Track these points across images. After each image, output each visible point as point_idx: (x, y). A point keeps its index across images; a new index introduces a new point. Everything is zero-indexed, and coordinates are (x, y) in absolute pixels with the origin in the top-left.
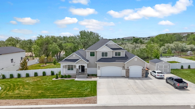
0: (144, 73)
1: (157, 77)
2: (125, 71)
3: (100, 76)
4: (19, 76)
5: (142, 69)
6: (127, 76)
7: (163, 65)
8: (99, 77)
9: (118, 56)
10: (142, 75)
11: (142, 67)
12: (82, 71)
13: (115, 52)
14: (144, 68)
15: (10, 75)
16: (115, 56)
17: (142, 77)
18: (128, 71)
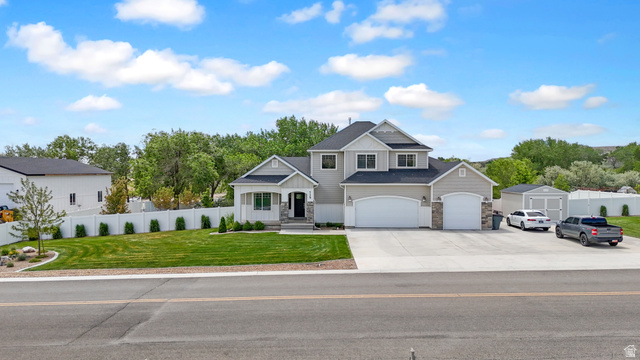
0: (487, 216)
1: (528, 225)
2: (429, 210)
3: (354, 227)
4: (104, 230)
5: (483, 204)
6: (438, 226)
7: (546, 198)
8: (349, 228)
9: (406, 167)
10: (483, 223)
11: (482, 197)
12: (296, 215)
13: (397, 154)
14: (486, 199)
15: (78, 227)
16: (397, 167)
17: (483, 229)
18: (438, 211)
